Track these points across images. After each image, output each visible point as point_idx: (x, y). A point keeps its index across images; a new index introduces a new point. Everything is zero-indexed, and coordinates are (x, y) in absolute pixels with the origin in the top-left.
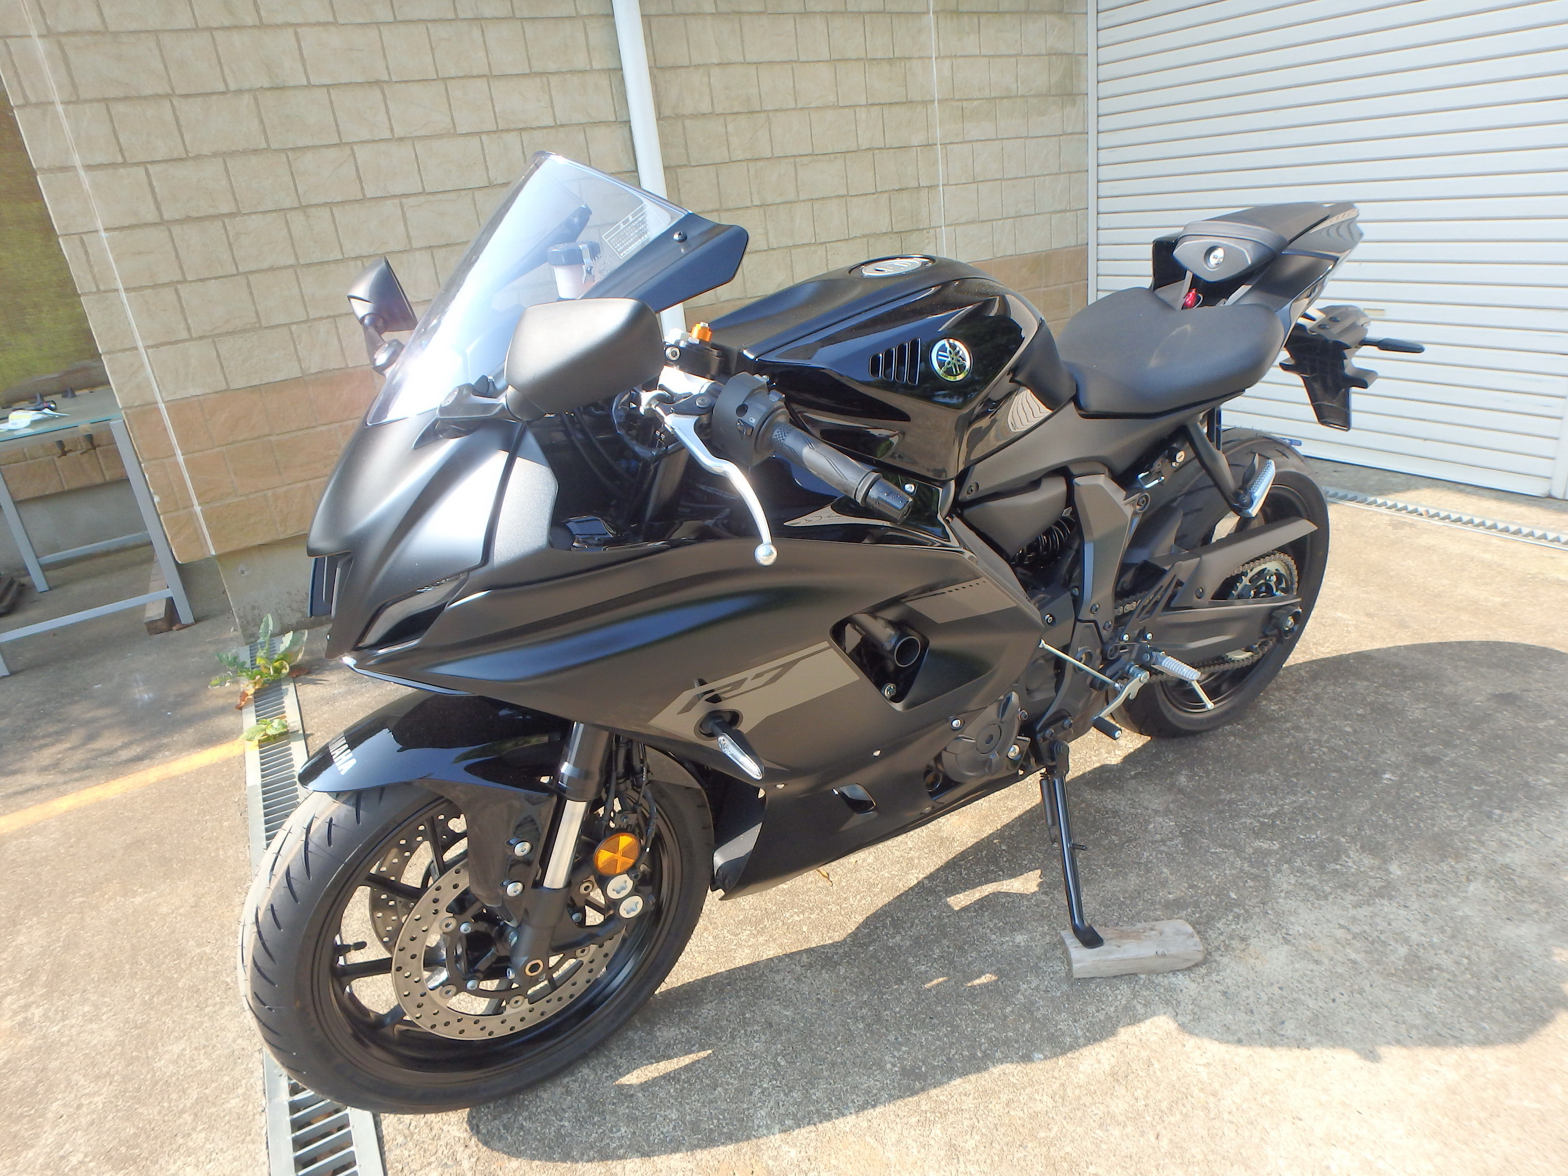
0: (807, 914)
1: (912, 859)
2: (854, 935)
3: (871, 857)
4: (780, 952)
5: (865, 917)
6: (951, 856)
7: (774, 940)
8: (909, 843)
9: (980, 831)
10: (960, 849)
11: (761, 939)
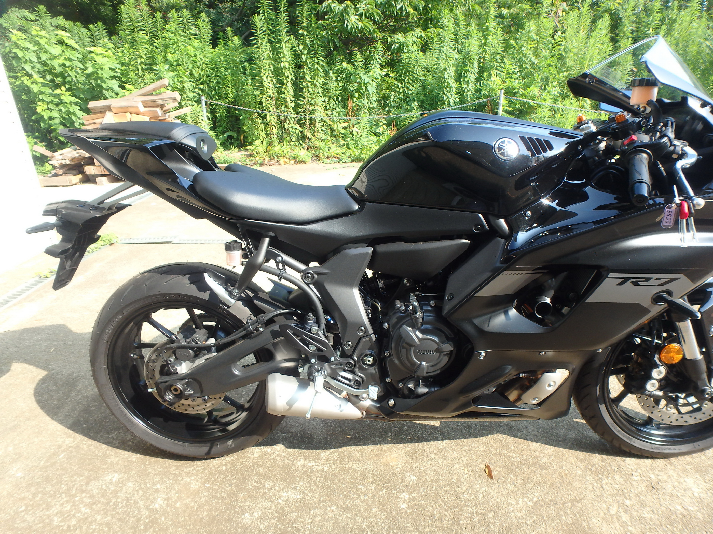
0: (508, 454)
1: (436, 454)
2: (491, 433)
3: (455, 467)
4: (530, 443)
5: (481, 438)
6: (417, 444)
7: (530, 450)
8: (429, 464)
9: (389, 449)
10: (409, 445)
11: (537, 453)
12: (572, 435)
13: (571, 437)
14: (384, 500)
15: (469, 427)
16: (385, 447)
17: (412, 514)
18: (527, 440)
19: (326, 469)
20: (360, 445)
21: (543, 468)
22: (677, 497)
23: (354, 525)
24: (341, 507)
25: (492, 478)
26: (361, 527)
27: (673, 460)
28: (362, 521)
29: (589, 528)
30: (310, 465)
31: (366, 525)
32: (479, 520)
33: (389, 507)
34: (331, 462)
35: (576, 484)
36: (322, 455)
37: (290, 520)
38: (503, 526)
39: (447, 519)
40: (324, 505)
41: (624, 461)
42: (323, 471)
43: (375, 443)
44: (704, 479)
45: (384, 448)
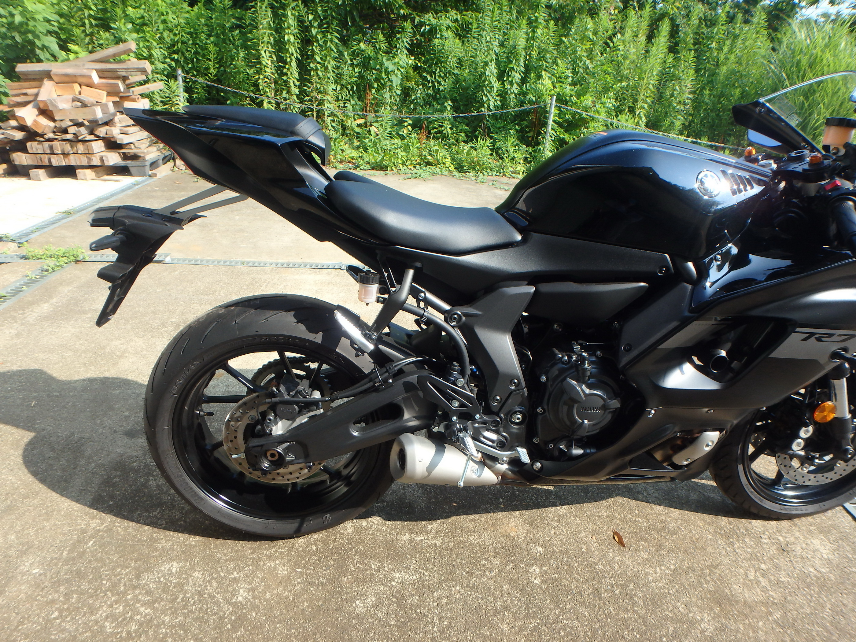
0: (634, 519)
1: (557, 521)
2: (611, 496)
3: (581, 535)
4: (653, 506)
5: (601, 502)
6: (534, 511)
7: (655, 513)
8: (553, 533)
9: (505, 518)
10: (526, 512)
11: (663, 517)
12: (694, 496)
13: (693, 498)
14: (514, 576)
15: (586, 490)
16: (500, 515)
17: (547, 589)
18: (650, 503)
19: (438, 543)
20: (471, 514)
21: (673, 533)
22: (808, 559)
23: (487, 606)
24: (468, 586)
25: (623, 545)
26: (496, 607)
27: (796, 520)
28: (495, 601)
29: (732, 595)
30: (418, 539)
31: (501, 605)
32: (620, 592)
33: (520, 583)
34: (442, 535)
35: (709, 549)
36: (430, 527)
37: (412, 605)
38: (647, 598)
39: (586, 593)
40: (447, 585)
41: (750, 523)
42: (436, 545)
43: (487, 511)
44: (829, 540)
45: (499, 517)
